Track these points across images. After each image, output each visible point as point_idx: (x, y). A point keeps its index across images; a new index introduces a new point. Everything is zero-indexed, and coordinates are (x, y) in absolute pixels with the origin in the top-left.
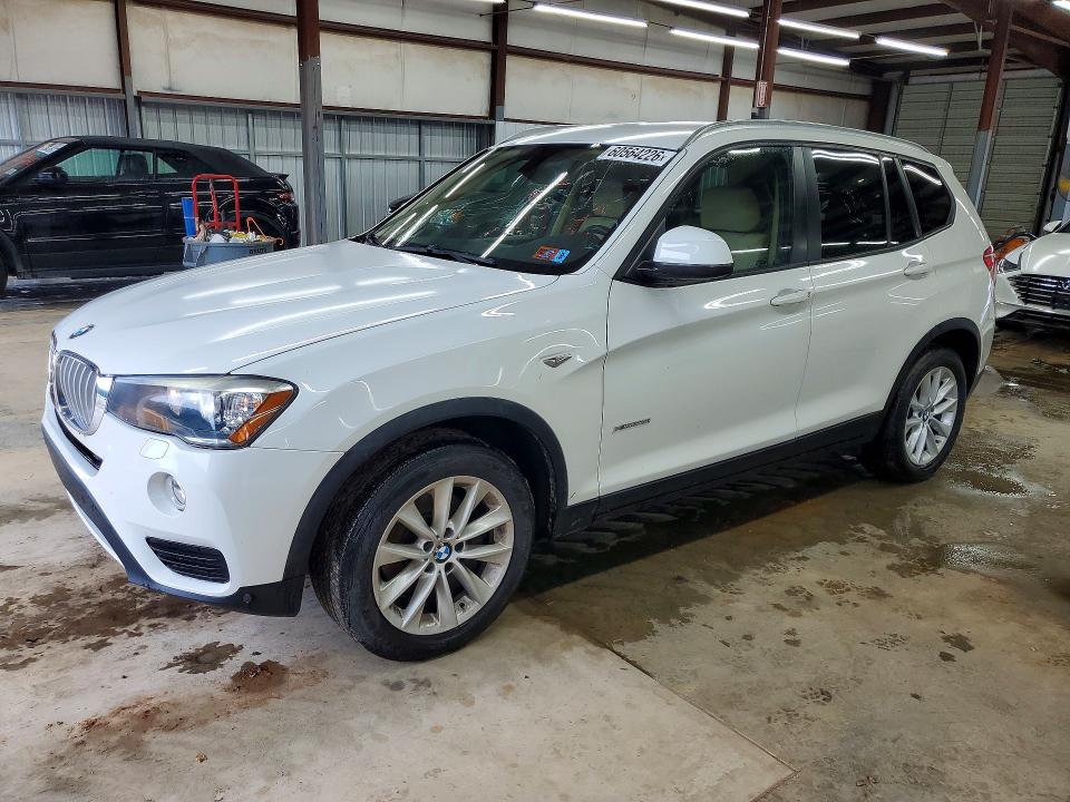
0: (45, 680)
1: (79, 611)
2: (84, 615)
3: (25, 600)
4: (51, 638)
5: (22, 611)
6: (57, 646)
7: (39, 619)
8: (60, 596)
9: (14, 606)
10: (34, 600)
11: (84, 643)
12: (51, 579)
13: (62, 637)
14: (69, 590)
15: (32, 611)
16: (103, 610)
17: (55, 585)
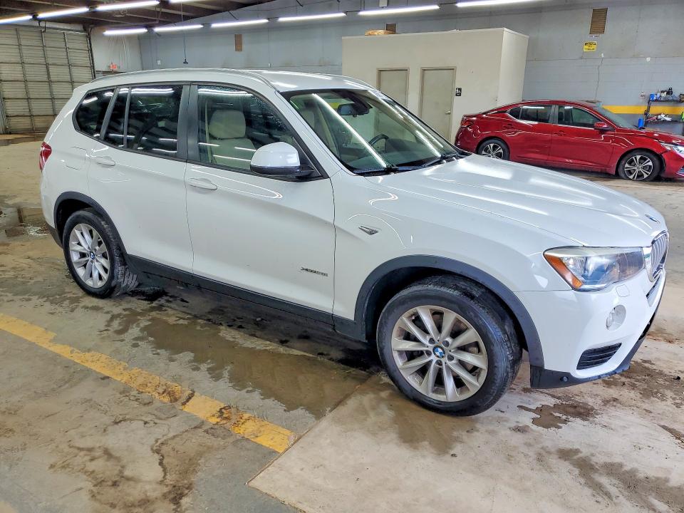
0: (680, 362)
1: (644, 380)
2: (644, 377)
3: (670, 402)
4: (666, 375)
5: (674, 396)
6: (666, 371)
7: (667, 387)
8: (648, 393)
9: (677, 401)
10: (663, 398)
11: (653, 366)
12: (646, 406)
13: (661, 373)
14: (641, 393)
15: (669, 393)
16: (631, 374)
17: (646, 401)
